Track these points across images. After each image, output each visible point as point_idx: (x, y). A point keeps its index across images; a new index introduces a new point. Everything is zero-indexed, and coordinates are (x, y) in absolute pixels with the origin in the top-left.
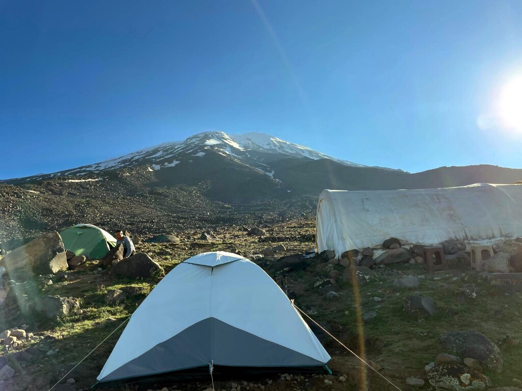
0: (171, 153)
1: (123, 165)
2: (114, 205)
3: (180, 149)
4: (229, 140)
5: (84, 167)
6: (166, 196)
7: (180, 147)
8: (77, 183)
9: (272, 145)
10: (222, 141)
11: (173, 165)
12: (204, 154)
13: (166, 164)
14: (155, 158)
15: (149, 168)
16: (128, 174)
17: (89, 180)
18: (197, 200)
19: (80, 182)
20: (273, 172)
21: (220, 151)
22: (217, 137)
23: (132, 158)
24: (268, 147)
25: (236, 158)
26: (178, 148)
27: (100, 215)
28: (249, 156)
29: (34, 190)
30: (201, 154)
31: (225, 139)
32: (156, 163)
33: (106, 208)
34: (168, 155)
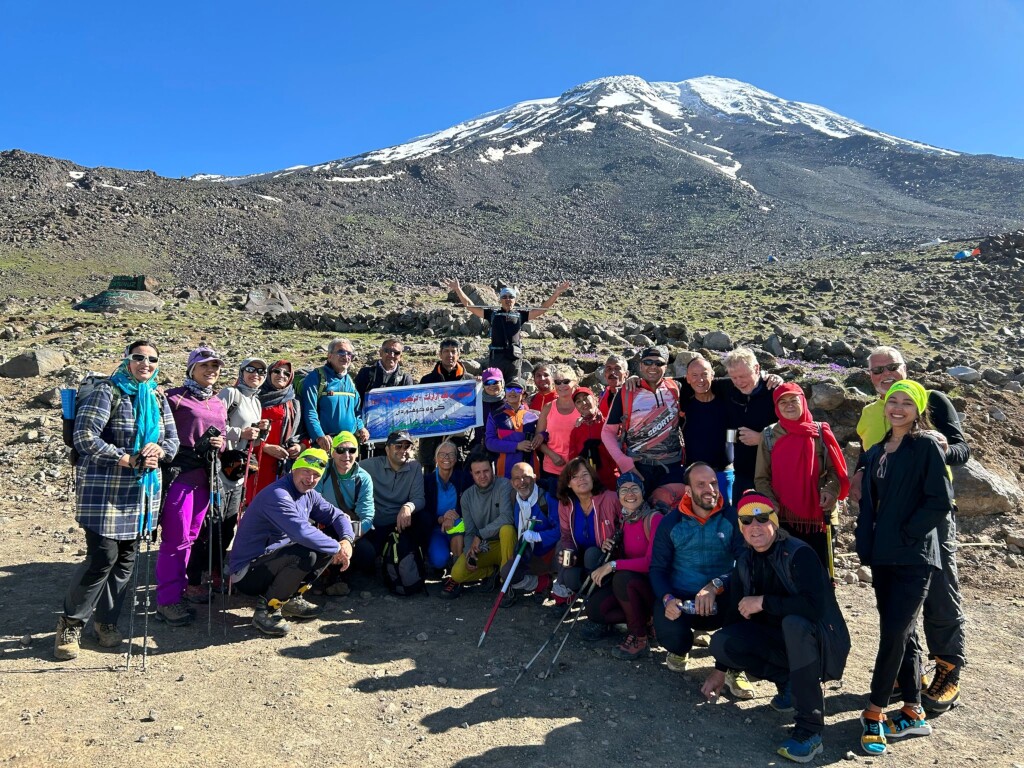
0: (528, 125)
1: (437, 150)
2: (403, 229)
3: (546, 116)
4: (651, 96)
5: (359, 156)
6: (505, 214)
7: (546, 113)
8: (348, 184)
9: (745, 107)
10: (636, 97)
11: (528, 149)
12: (592, 125)
13: (515, 147)
14: (497, 135)
15: (481, 156)
16: (440, 167)
17: (368, 178)
18: (565, 223)
19: (353, 183)
20: (738, 166)
21: (628, 120)
22: (626, 89)
23: (455, 137)
24: (736, 111)
25: (661, 134)
26: (543, 114)
27: (378, 247)
28: (690, 130)
29: (273, 196)
30: (586, 126)
31: (642, 93)
32: (496, 146)
33: (391, 234)
34: (521, 128)
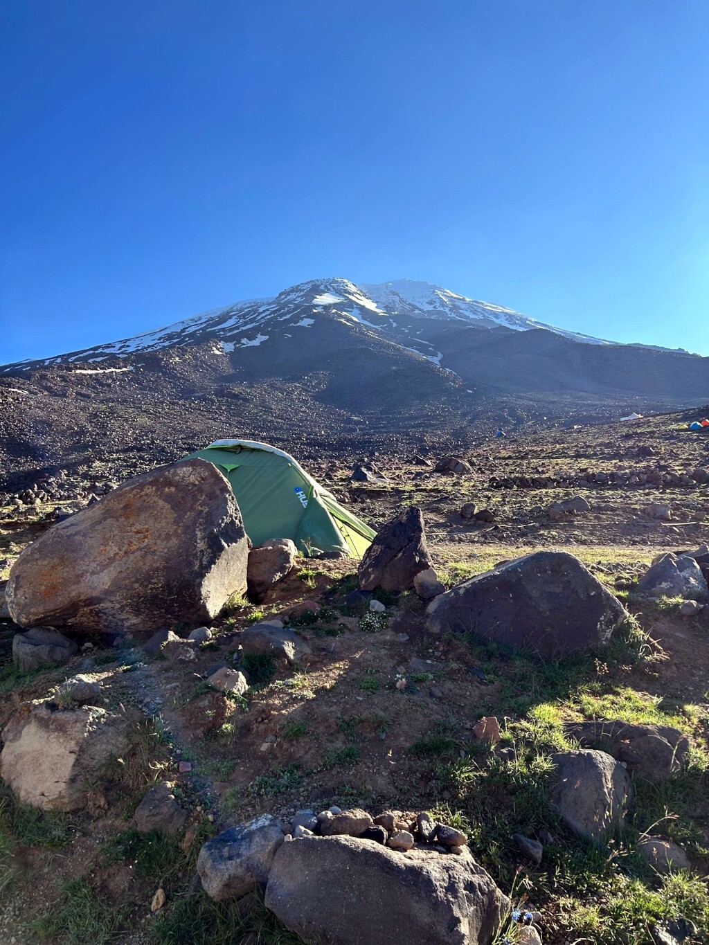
0: (252, 321)
1: (167, 344)
2: (155, 416)
3: (268, 313)
4: (357, 296)
5: (99, 347)
6: (246, 400)
7: (268, 310)
8: (91, 375)
9: (438, 305)
10: (345, 296)
11: (256, 343)
12: (311, 321)
13: (244, 341)
14: (223, 330)
15: (214, 348)
16: (177, 359)
17: (110, 370)
18: (301, 407)
19: (97, 374)
20: (440, 356)
21: (341, 316)
22: (335, 290)
23: (183, 331)
24: (430, 308)
25: (371, 329)
26: (264, 312)
27: (134, 433)
28: (395, 325)
29: (19, 388)
30: (306, 322)
31: (350, 294)
32: (227, 340)
33: (143, 420)
34: (246, 323)
